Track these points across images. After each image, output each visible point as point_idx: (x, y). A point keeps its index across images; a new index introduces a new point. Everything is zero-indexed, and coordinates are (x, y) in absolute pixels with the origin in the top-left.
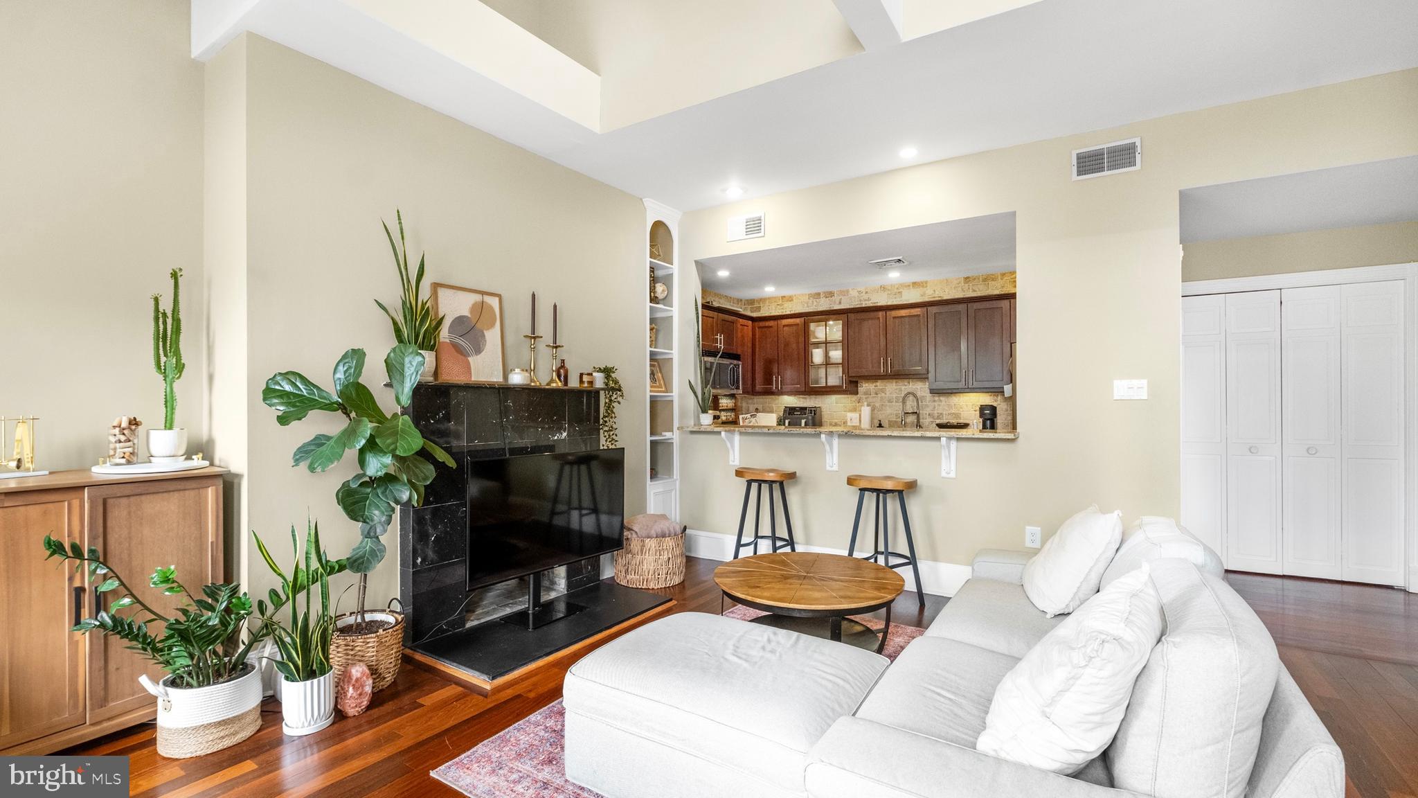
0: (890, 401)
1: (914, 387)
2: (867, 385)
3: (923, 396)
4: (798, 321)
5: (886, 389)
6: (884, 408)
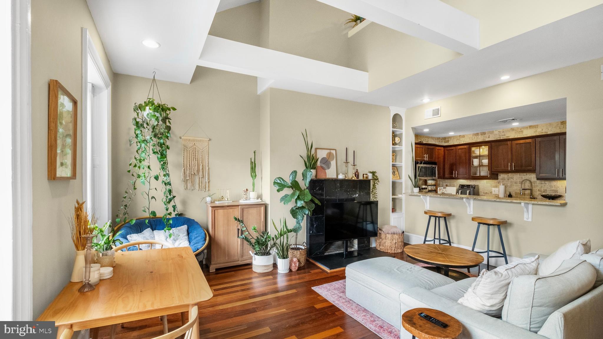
0: (516, 183)
2: (503, 175)
3: (535, 182)
4: (466, 147)
5: (514, 177)
6: (512, 186)
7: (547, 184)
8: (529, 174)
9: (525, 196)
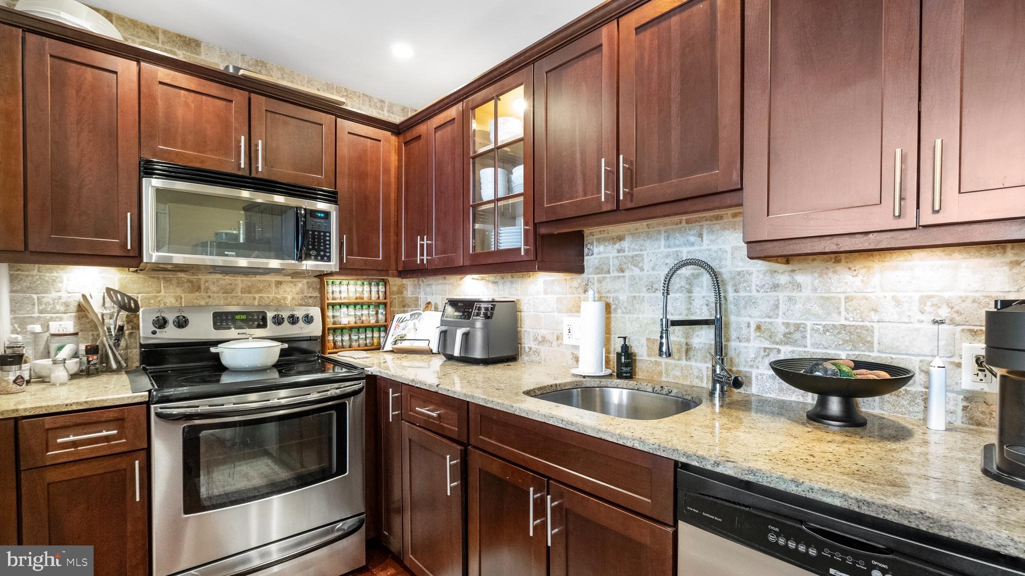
1: (714, 247)
3: (739, 273)
4: (454, 112)
5: (641, 256)
6: (637, 306)
7: (807, 292)
8: (711, 231)
9: (692, 363)
